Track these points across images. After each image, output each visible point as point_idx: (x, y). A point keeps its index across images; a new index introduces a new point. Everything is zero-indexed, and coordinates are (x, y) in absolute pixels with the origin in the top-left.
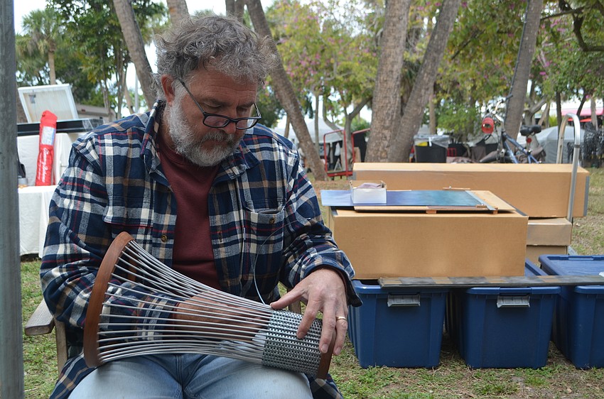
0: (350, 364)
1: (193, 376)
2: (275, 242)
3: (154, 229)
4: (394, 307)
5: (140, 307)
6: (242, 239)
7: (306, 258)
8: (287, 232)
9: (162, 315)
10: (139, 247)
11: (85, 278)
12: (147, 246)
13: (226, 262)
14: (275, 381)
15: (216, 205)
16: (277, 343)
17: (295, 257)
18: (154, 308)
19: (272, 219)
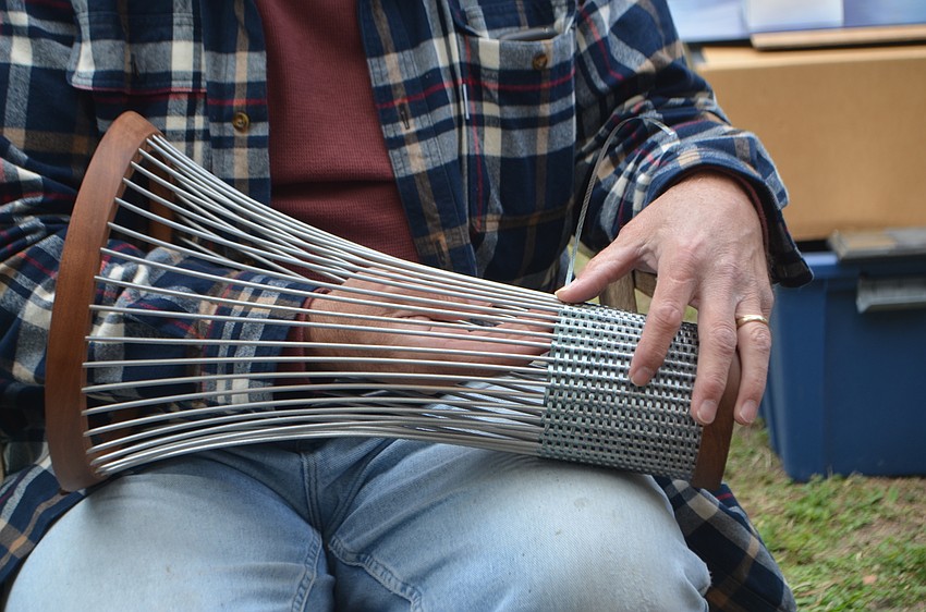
0: (760, 473)
1: (350, 507)
2: (553, 121)
3: (211, 98)
4: (876, 314)
5: (206, 313)
6: (460, 117)
7: (649, 157)
8: (586, 94)
9: (269, 332)
10: (176, 150)
11: (41, 251)
12: (199, 146)
13: (428, 184)
14: (580, 503)
15: (383, 27)
16: (579, 392)
17: (615, 161)
18: (244, 314)
19: (541, 55)
